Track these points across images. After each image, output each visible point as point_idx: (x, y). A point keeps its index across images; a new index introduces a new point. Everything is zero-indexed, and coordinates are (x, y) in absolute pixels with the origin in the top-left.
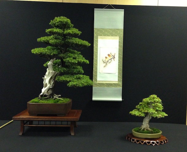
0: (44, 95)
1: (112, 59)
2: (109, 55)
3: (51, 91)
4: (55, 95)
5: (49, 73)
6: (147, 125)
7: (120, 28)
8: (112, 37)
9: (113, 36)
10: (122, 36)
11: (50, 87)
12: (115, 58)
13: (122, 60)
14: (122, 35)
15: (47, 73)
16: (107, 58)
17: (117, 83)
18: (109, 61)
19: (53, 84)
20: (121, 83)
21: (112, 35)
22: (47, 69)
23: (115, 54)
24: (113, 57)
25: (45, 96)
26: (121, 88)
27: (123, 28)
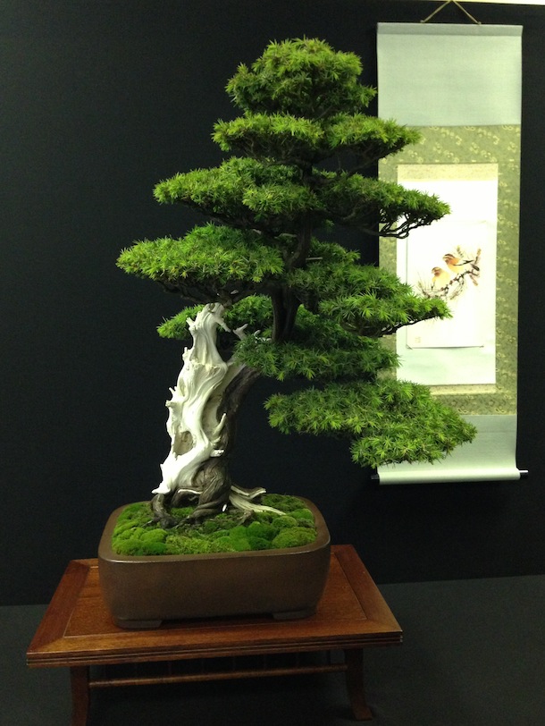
0: (176, 498)
1: (467, 276)
2: (449, 259)
3: (216, 472)
4: (239, 491)
5: (199, 373)
7: (504, 121)
8: (465, 168)
9: (469, 163)
10: (514, 162)
11: (210, 449)
12: (481, 273)
13: (516, 282)
14: (513, 156)
15: (186, 375)
16: (442, 276)
17: (492, 391)
18: (452, 289)
19: (221, 433)
20: (511, 394)
21: (466, 159)
22: (187, 354)
23: (479, 251)
24: (469, 267)
25: (187, 500)
26: (513, 415)
27: (518, 122)
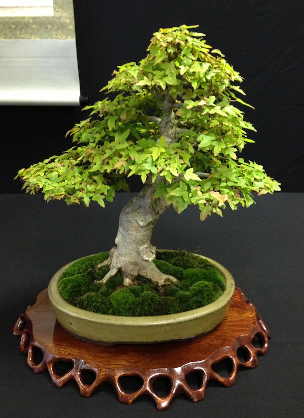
6: (138, 253)
17: (51, 13)
